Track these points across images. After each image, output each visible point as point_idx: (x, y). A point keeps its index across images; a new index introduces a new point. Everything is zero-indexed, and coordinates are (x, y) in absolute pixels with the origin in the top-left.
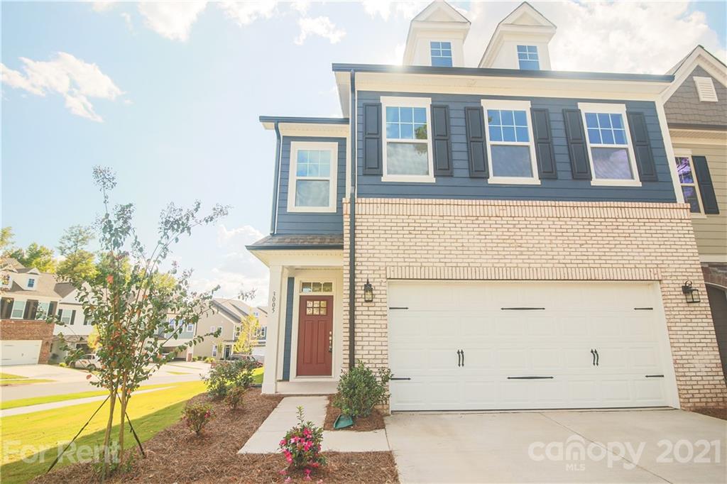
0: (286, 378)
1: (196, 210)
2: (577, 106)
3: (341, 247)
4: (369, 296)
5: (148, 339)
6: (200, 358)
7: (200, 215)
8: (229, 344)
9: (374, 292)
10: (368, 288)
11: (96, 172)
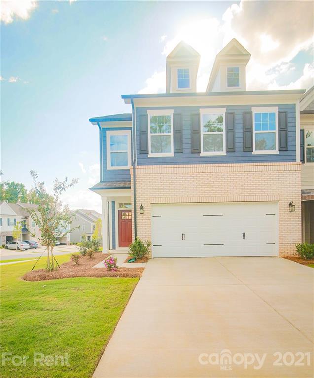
0: (114, 248)
1: (66, 181)
2: (251, 109)
3: (130, 187)
4: (142, 211)
5: (56, 230)
6: (74, 244)
7: (68, 183)
8: (89, 235)
9: (144, 209)
10: (142, 207)
11: (31, 172)
